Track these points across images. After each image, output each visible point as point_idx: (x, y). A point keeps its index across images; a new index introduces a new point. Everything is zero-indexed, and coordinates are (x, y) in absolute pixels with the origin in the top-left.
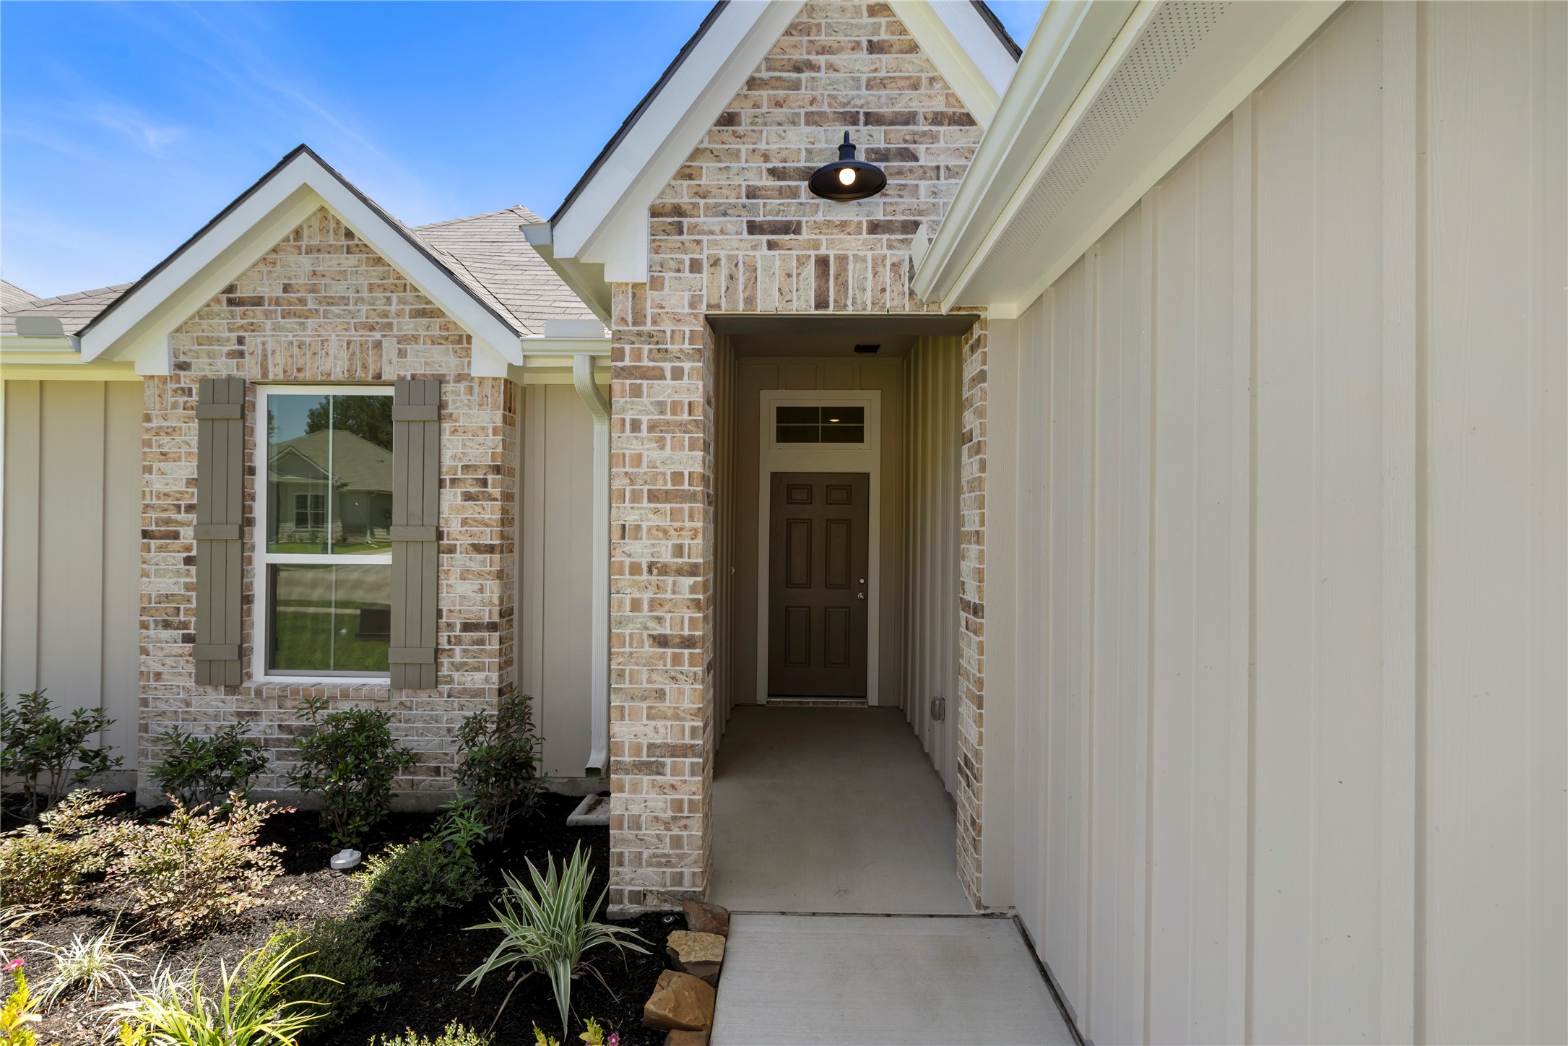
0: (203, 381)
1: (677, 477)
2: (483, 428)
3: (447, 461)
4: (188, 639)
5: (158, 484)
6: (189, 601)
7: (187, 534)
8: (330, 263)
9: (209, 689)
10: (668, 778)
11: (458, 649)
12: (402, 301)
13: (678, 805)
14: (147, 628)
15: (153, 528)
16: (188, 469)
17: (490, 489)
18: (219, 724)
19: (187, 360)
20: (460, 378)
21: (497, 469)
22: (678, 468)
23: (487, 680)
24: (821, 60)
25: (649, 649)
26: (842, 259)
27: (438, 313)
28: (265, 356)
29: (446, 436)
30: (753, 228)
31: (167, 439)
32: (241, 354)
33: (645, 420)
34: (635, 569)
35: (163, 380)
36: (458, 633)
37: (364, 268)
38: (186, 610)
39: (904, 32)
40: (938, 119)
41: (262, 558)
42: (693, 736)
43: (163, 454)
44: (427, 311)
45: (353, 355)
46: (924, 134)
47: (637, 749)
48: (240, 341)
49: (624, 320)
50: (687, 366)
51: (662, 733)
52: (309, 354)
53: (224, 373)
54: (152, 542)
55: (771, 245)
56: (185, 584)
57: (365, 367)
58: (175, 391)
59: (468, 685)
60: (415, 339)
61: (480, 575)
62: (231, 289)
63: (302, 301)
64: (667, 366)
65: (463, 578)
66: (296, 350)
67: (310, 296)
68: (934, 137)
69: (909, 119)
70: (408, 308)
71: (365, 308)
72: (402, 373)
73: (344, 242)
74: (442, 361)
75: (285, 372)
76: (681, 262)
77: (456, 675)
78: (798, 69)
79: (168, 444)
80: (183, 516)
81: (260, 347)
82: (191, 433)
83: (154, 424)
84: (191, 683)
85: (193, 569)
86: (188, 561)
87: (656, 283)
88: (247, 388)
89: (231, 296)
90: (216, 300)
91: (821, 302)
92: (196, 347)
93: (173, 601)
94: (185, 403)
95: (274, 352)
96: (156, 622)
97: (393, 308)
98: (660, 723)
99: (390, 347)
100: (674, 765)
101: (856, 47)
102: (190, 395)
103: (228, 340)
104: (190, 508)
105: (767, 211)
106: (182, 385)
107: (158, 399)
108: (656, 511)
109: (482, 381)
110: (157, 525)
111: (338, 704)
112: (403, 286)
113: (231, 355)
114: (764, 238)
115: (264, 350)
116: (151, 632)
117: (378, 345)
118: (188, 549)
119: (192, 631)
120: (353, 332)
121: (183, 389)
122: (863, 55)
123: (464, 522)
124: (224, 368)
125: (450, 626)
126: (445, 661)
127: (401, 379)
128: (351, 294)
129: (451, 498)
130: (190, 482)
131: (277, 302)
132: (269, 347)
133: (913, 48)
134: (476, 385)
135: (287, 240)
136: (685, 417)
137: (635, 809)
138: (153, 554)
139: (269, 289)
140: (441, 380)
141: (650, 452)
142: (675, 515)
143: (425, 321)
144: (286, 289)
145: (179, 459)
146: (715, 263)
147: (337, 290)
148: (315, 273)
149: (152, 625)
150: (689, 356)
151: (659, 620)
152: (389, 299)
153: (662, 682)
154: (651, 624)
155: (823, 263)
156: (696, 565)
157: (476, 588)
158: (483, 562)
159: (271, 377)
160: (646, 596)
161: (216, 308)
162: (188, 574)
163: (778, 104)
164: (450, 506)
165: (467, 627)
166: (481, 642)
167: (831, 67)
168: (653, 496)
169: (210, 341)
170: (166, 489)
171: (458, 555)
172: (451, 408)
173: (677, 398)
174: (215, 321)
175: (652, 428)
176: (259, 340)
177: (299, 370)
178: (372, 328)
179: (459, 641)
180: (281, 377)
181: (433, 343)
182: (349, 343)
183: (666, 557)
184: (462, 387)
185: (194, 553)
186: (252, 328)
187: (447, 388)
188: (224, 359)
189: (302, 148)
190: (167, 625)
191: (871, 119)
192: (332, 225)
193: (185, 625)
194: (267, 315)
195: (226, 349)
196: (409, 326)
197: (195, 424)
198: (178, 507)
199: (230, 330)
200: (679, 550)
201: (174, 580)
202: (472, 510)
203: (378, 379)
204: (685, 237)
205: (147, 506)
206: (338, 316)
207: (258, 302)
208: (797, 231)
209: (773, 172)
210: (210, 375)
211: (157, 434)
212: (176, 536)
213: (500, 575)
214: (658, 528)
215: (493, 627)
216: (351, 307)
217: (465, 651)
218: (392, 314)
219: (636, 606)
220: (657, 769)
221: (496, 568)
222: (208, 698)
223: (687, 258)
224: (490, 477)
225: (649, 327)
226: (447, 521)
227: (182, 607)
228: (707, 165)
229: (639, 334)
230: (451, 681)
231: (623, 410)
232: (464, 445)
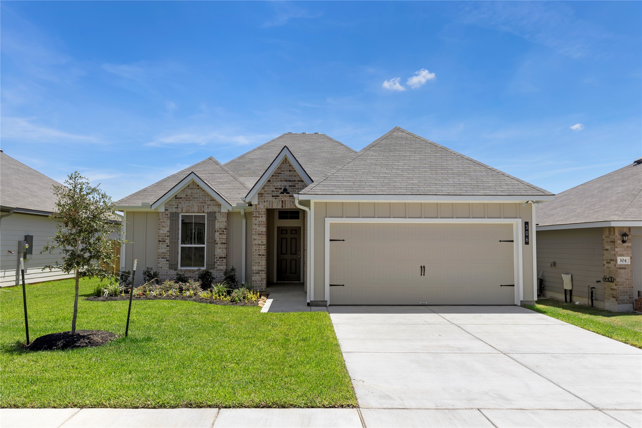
0: (171, 213)
1: (262, 232)
2: (223, 221)
3: (216, 227)
4: (167, 261)
5: (161, 232)
6: (167, 254)
7: (167, 241)
8: (195, 191)
9: (171, 270)
10: (260, 275)
11: (218, 262)
12: (208, 198)
13: (262, 278)
14: (159, 259)
15: (161, 240)
16: (167, 229)
17: (224, 232)
18: (173, 276)
19: (167, 209)
20: (219, 212)
21: (226, 229)
22: (262, 230)
23: (224, 267)
24: (282, 172)
25: (258, 256)
26: (285, 201)
27: (215, 200)
28: (182, 208)
29: (216, 223)
30: (273, 196)
31: (164, 223)
32: (178, 208)
33: (257, 223)
34: (256, 245)
35: (163, 212)
36: (218, 259)
37: (201, 192)
38: (167, 255)
39: (294, 169)
40: (299, 181)
41: (180, 246)
42: (264, 268)
43: (162, 226)
44: (213, 200)
45: (199, 208)
46: (297, 183)
47: (256, 271)
48: (178, 205)
49: (254, 209)
50: (263, 216)
51: (260, 268)
52: (191, 208)
53: (174, 211)
54: (160, 243)
55: (275, 199)
56: (167, 250)
57: (201, 210)
58: (165, 214)
59: (220, 269)
60: (211, 205)
61: (222, 248)
62: (176, 196)
63: (189, 198)
64: (260, 216)
65: (219, 249)
66: (188, 207)
67: (191, 197)
68: (298, 184)
69: (295, 181)
70: (209, 199)
71: (201, 199)
72: (208, 211)
73: (197, 187)
74: (216, 209)
75: (186, 211)
76: (262, 201)
77: (218, 267)
78: (279, 174)
79: (164, 224)
80: (166, 238)
81: (181, 206)
82: (168, 222)
83: (161, 221)
84: (168, 269)
85: (168, 247)
86: (167, 246)
87: (259, 204)
88: (178, 214)
89: (176, 197)
90: (173, 198)
91: (282, 207)
92: (169, 206)
93: (164, 254)
94: (167, 217)
95: (184, 207)
96: (161, 258)
97: (206, 199)
98: (259, 267)
99: (206, 206)
100: (261, 273)
101: (287, 171)
102: (168, 215)
103: (175, 205)
104: (168, 236)
105: (275, 194)
106: (166, 213)
107: (162, 216)
108: (259, 236)
109: (223, 213)
110: (161, 239)
111: (196, 272)
112: (208, 195)
113: (176, 208)
114: (274, 198)
115: (182, 207)
116: (160, 259)
117: (203, 206)
118: (167, 244)
119: (168, 259)
120: (199, 204)
121: (166, 214)
122: (288, 172)
123: (219, 239)
124: (174, 210)
125: (217, 258)
126: (216, 264)
127: (208, 212)
128: (199, 197)
129: (217, 234)
130: (167, 231)
131: (185, 198)
132: (183, 206)
133: (295, 171)
134: (222, 213)
135: (187, 187)
136: (263, 223)
137: (256, 279)
138: (160, 245)
139: (183, 196)
140: (215, 212)
141: (258, 228)
142: (262, 237)
143: (212, 202)
144: (186, 196)
145: (166, 227)
146: (267, 201)
147: (196, 196)
148: (192, 193)
149: (160, 258)
150: (264, 215)
151: (259, 252)
152: (206, 198)
153: (259, 261)
154: (258, 253)
155: (282, 201)
156: (265, 244)
157: (222, 251)
158: (223, 246)
159: (183, 212)
160: (257, 249)
161: (173, 199)
162: (167, 248)
163: (276, 179)
164: (217, 236)
165: (220, 258)
166: (223, 261)
167: (284, 173)
168: (258, 234)
169: (172, 205)
170: (163, 233)
171: (218, 245)
172: (217, 218)
173: (262, 220)
174: (173, 202)
175: (258, 225)
176: (181, 205)
177: (189, 211)
178: (202, 203)
179: (218, 260)
180: (185, 212)
181: (214, 206)
182: (198, 206)
183: (260, 243)
184: (219, 214)
185: (168, 245)
186: (180, 203)
187: (217, 214)
188: (174, 209)
189: (192, 172)
190: (163, 258)
191: (289, 181)
192: (195, 184)
193: (167, 258)
194: (183, 201)
195: (175, 207)
196: (209, 203)
197: (169, 221)
198: (165, 236)
199: (176, 203)
200: (262, 242)
201: (164, 250)
202: (221, 236)
203: (203, 212)
204: (263, 197)
205: (160, 236)
206: (196, 201)
207: (181, 198)
208: (279, 197)
209: (275, 188)
210: (172, 211)
211: (162, 223)
212: (165, 241)
213: (226, 248)
214: (259, 239)
215: (225, 258)
216: (198, 199)
217: (219, 262)
218: (206, 200)
219: (256, 250)
220: (259, 273)
221: (225, 247)
222: (171, 272)
223: (263, 200)
224: (224, 230)
225: (258, 210)
226: (216, 238)
227: (166, 255)
228: (266, 187)
229: (256, 211)
230: (217, 268)
231: (254, 222)
232: (219, 224)
